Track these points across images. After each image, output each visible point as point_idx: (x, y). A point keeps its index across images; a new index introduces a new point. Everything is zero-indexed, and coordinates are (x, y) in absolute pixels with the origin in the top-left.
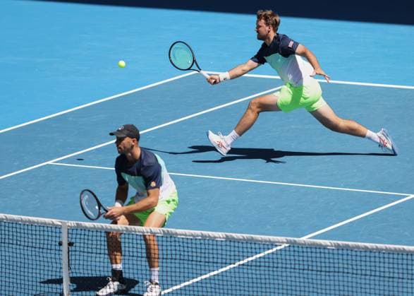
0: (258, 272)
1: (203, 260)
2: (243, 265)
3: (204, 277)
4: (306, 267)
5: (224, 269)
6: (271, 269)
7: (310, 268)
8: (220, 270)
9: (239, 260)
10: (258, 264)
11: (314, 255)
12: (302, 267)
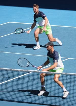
0: (19, 80)
1: (3, 76)
2: (17, 78)
3: (6, 82)
4: (33, 79)
5: (12, 79)
6: (23, 79)
7: (34, 79)
8: (11, 80)
9: (16, 77)
10: (22, 78)
11: (35, 75)
12: (32, 79)
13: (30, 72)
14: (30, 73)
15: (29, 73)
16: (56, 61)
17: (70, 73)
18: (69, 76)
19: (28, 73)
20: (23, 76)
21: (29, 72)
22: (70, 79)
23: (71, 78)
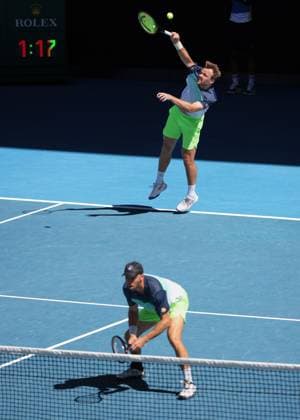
4: (40, 374)
6: (7, 376)
7: (44, 375)
10: (3, 372)
11: (47, 363)
12: (35, 374)
13: (30, 352)
14: (30, 356)
15: (26, 357)
16: (164, 310)
17: (156, 357)
18: (152, 367)
19: (23, 358)
20: (9, 366)
21: (25, 353)
22: (156, 375)
23: (160, 371)
